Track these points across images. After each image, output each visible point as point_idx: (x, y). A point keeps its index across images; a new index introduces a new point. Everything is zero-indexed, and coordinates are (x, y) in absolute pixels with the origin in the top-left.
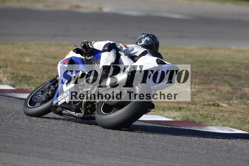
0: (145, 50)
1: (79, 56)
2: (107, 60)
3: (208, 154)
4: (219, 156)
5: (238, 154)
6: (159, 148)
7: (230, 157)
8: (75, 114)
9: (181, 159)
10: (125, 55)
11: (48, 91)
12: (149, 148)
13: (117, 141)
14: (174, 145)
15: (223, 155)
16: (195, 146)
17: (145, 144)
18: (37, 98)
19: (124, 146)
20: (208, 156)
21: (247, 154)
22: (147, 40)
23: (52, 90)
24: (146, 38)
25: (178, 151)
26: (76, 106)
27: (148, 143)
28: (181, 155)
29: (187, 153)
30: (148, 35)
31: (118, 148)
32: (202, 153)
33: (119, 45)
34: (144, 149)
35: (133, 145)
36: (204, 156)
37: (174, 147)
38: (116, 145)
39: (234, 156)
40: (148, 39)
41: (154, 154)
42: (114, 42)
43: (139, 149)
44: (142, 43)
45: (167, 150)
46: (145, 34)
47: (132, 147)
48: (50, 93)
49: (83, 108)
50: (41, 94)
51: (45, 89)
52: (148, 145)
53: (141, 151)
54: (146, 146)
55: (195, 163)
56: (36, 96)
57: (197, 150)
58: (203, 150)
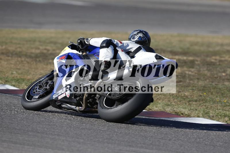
0: (139, 46)
1: (75, 52)
2: (106, 56)
3: (109, 131)
4: (119, 133)
5: (136, 130)
6: (64, 125)
7: (129, 133)
8: (76, 107)
9: (84, 135)
10: (122, 51)
11: (46, 86)
12: (55, 125)
13: (24, 119)
14: (77, 123)
15: (123, 132)
16: (97, 124)
17: (51, 121)
18: (34, 92)
19: (31, 124)
20: (109, 133)
21: (144, 131)
22: (140, 37)
23: (50, 85)
24: (140, 35)
25: (81, 128)
26: (77, 100)
27: (54, 120)
28: (84, 131)
29: (90, 130)
30: (141, 32)
31: (25, 125)
32: (103, 129)
33: (115, 41)
34: (50, 127)
35: (40, 122)
36: (106, 132)
37: (77, 124)
38: (24, 123)
39: (133, 133)
40: (141, 35)
41: (59, 131)
42: (110, 39)
43: (45, 126)
44: (136, 39)
45: (71, 127)
46: (138, 31)
47: (39, 125)
48: (48, 87)
49: (84, 102)
50: (39, 89)
51: (42, 84)
52: (54, 122)
53: (47, 128)
54: (51, 123)
55: (97, 139)
56: (34, 90)
57: (99, 127)
58: (104, 127)
